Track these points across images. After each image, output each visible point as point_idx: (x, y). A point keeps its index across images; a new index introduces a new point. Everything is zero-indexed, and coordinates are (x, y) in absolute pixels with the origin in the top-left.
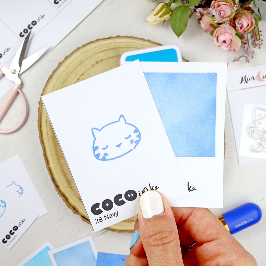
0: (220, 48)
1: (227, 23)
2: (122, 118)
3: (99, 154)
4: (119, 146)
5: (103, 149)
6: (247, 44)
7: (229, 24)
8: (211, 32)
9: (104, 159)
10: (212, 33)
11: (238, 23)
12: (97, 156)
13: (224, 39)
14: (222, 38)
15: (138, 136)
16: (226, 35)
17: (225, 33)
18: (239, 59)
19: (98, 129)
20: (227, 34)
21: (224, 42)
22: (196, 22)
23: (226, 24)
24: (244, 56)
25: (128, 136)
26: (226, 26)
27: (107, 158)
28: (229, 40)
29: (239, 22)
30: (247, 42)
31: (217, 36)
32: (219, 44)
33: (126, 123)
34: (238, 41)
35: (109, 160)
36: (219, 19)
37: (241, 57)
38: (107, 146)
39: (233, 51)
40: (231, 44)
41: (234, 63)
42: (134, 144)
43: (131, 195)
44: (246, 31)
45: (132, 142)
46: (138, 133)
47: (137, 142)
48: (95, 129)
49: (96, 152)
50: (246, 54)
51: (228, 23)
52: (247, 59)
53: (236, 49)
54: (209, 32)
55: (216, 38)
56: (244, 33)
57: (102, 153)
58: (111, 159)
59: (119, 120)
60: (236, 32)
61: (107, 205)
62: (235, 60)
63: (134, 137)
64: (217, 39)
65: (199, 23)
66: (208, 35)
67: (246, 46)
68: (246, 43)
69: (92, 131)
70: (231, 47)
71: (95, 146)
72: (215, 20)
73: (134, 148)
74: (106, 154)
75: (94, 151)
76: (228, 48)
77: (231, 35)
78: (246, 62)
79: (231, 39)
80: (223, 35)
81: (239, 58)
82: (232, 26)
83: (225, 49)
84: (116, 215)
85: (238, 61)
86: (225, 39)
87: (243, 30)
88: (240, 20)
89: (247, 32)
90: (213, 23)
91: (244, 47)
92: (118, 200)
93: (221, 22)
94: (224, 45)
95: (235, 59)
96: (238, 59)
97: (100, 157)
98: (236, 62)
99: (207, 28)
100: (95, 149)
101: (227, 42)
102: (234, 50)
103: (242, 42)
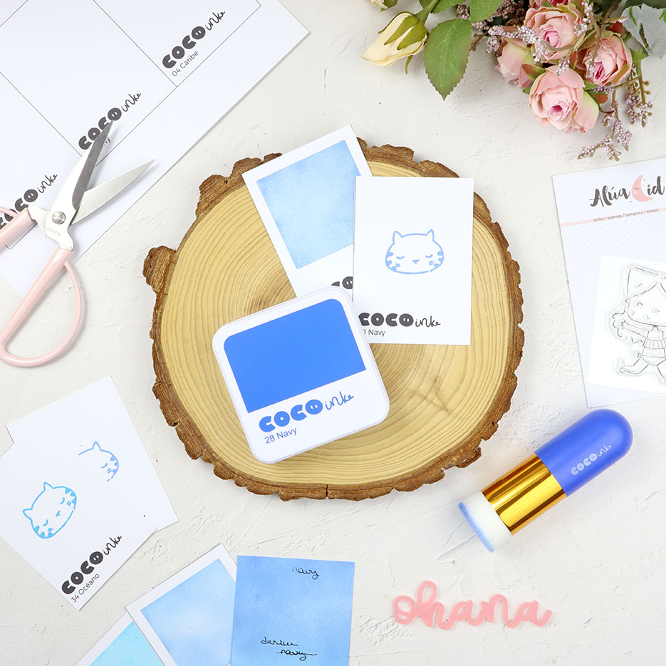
0: (546, 124)
1: (565, 63)
2: (431, 233)
3: (391, 262)
4: (415, 262)
5: (397, 258)
6: (613, 114)
7: (567, 66)
8: (523, 85)
9: (394, 269)
10: (527, 87)
11: (592, 63)
12: (388, 263)
13: (556, 103)
14: (550, 100)
15: (440, 260)
16: (561, 93)
17: (560, 86)
18: (592, 151)
19: (400, 235)
20: (563, 90)
21: (558, 108)
22: (487, 61)
23: (560, 65)
24: (607, 144)
25: (429, 255)
26: (560, 70)
27: (398, 269)
28: (568, 104)
29: (593, 60)
30: (613, 109)
31: (540, 95)
32: (544, 116)
33: (433, 241)
34: (591, 108)
35: (398, 272)
36: (542, 53)
37: (598, 146)
38: (403, 257)
39: (579, 132)
40: (574, 115)
41: (580, 160)
42: (433, 267)
43: (406, 320)
44: (610, 83)
45: (431, 263)
46: (441, 257)
47: (437, 266)
48: (398, 233)
49: (389, 259)
50: (610, 139)
51: (567, 63)
52: (612, 152)
53: (586, 126)
54: (520, 85)
55: (537, 99)
56: (606, 87)
57: (394, 261)
58: (401, 272)
59: (427, 234)
60: (585, 84)
61: (378, 319)
62: (583, 155)
63: (436, 259)
64: (540, 103)
65: (497, 63)
66: (517, 91)
67: (612, 118)
68: (610, 113)
69: (394, 234)
70: (574, 121)
71: (390, 251)
72: (534, 55)
73: (431, 271)
74: (398, 265)
75: (387, 256)
76: (567, 125)
77: (573, 92)
78: (611, 158)
79: (573, 101)
80: (554, 92)
81: (594, 149)
82: (576, 69)
83: (559, 126)
84: (382, 334)
85: (591, 155)
86: (560, 102)
87: (603, 80)
88: (595, 55)
89: (612, 85)
90: (528, 62)
91: (606, 122)
92: (391, 320)
93: (548, 59)
94: (557, 117)
95: (583, 152)
96: (590, 151)
97: (391, 266)
98: (587, 159)
99: (515, 74)
100: (389, 254)
101: (564, 109)
102: (582, 129)
103: (600, 109)
